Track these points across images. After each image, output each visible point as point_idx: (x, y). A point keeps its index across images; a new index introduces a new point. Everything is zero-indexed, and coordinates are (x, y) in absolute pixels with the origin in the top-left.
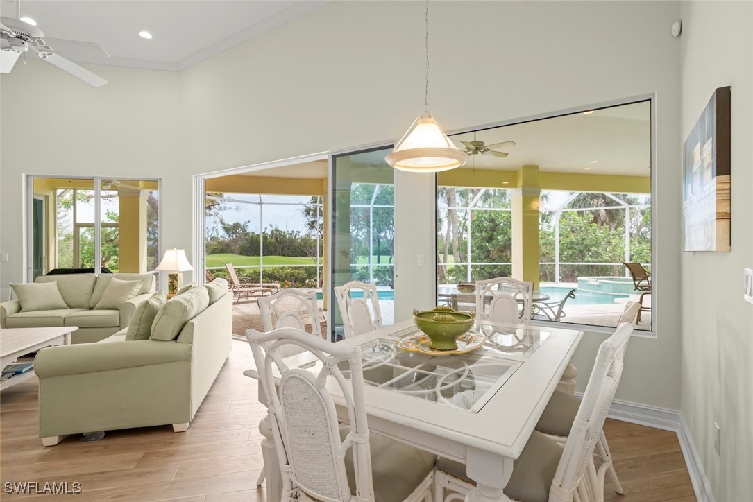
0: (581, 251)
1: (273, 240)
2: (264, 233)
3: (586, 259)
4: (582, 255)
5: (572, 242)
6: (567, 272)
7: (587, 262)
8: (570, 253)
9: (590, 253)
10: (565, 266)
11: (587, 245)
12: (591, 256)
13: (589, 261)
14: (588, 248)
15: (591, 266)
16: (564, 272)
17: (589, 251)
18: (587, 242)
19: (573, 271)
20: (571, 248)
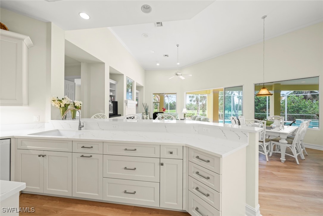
0: (297, 110)
1: (173, 105)
2: (170, 103)
3: (300, 113)
4: (298, 111)
5: (293, 106)
6: (290, 118)
7: (300, 114)
8: (292, 111)
9: (302, 111)
10: (289, 115)
11: (300, 108)
12: (302, 112)
13: (301, 113)
14: (301, 109)
15: (302, 115)
16: (289, 117)
17: (302, 110)
18: (301, 107)
19: (293, 117)
20: (293, 109)
